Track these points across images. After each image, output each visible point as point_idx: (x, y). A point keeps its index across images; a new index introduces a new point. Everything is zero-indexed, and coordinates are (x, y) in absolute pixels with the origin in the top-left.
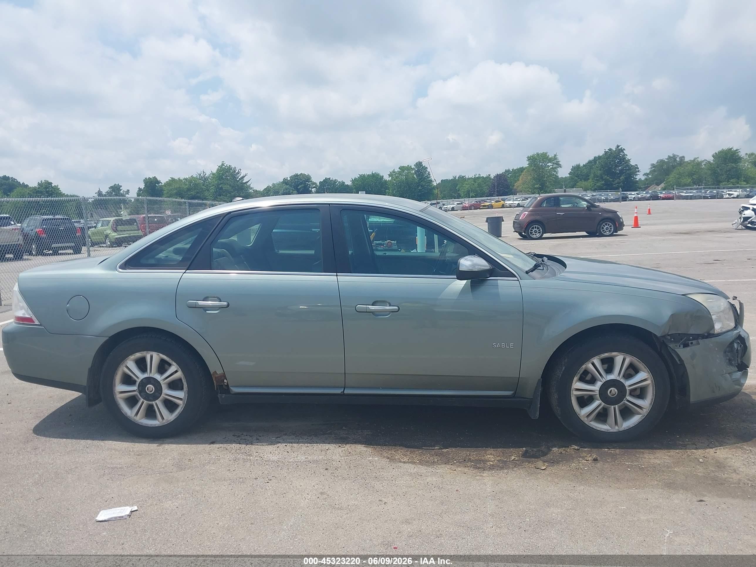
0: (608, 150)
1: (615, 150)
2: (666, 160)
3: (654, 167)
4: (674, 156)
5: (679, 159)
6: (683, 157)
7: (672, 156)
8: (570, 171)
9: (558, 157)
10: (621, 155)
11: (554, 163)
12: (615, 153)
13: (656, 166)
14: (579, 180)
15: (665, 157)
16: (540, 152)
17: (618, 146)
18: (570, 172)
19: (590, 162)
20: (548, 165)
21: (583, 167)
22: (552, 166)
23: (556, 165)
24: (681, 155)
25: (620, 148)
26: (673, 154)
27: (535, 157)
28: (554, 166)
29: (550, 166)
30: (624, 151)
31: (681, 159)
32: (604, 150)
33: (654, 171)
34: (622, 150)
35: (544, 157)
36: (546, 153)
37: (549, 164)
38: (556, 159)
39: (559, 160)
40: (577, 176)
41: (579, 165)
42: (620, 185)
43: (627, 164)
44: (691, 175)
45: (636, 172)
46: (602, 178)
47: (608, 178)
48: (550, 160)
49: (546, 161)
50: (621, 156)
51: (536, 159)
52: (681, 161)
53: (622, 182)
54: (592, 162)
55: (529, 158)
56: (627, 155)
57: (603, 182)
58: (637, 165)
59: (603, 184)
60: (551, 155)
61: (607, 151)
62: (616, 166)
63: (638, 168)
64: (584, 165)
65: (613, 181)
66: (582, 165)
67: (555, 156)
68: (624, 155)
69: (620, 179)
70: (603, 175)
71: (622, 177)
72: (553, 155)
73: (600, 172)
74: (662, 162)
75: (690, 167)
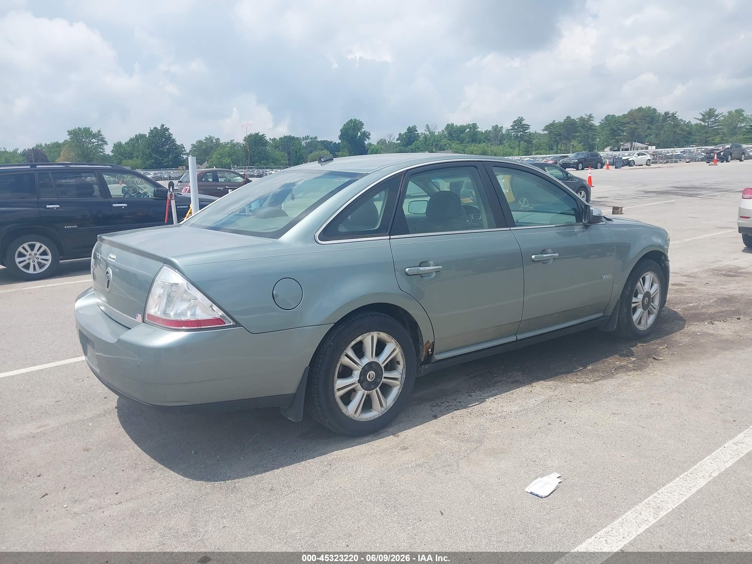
0: (154, 128)
1: (160, 129)
2: (204, 141)
3: (194, 147)
4: (211, 137)
5: (215, 140)
6: (218, 139)
7: (208, 137)
8: (113, 148)
9: (102, 133)
10: (166, 134)
11: (98, 140)
12: (161, 132)
13: (196, 146)
14: (123, 158)
15: (203, 139)
16: (82, 127)
17: (163, 126)
18: (112, 150)
19: (131, 140)
20: (92, 141)
21: (125, 145)
22: (98, 142)
23: (102, 142)
24: (216, 138)
25: (165, 127)
26: (209, 136)
27: (77, 132)
28: (99, 143)
29: (95, 143)
30: (169, 131)
31: (217, 141)
32: (150, 129)
33: (195, 151)
34: (167, 129)
35: (87, 132)
36: (89, 128)
37: (94, 140)
38: (101, 135)
39: (104, 137)
40: (121, 154)
41: (120, 143)
42: (169, 164)
43: (173, 143)
44: (230, 155)
45: (183, 152)
46: (151, 156)
47: (157, 156)
48: (95, 136)
49: (90, 137)
50: (166, 136)
51: (78, 134)
52: (217, 143)
53: (171, 160)
54: (134, 140)
55: (70, 133)
56: (172, 135)
57: (153, 161)
58: (182, 144)
59: (153, 163)
60: (94, 131)
61: (153, 130)
62: (163, 145)
63: (184, 148)
64: (126, 143)
65: (163, 160)
66: (123, 143)
67: (99, 132)
68: (170, 134)
69: (168, 158)
70: (152, 154)
71: (170, 156)
72: (97, 131)
73: (148, 150)
74: (200, 142)
75: (227, 149)
